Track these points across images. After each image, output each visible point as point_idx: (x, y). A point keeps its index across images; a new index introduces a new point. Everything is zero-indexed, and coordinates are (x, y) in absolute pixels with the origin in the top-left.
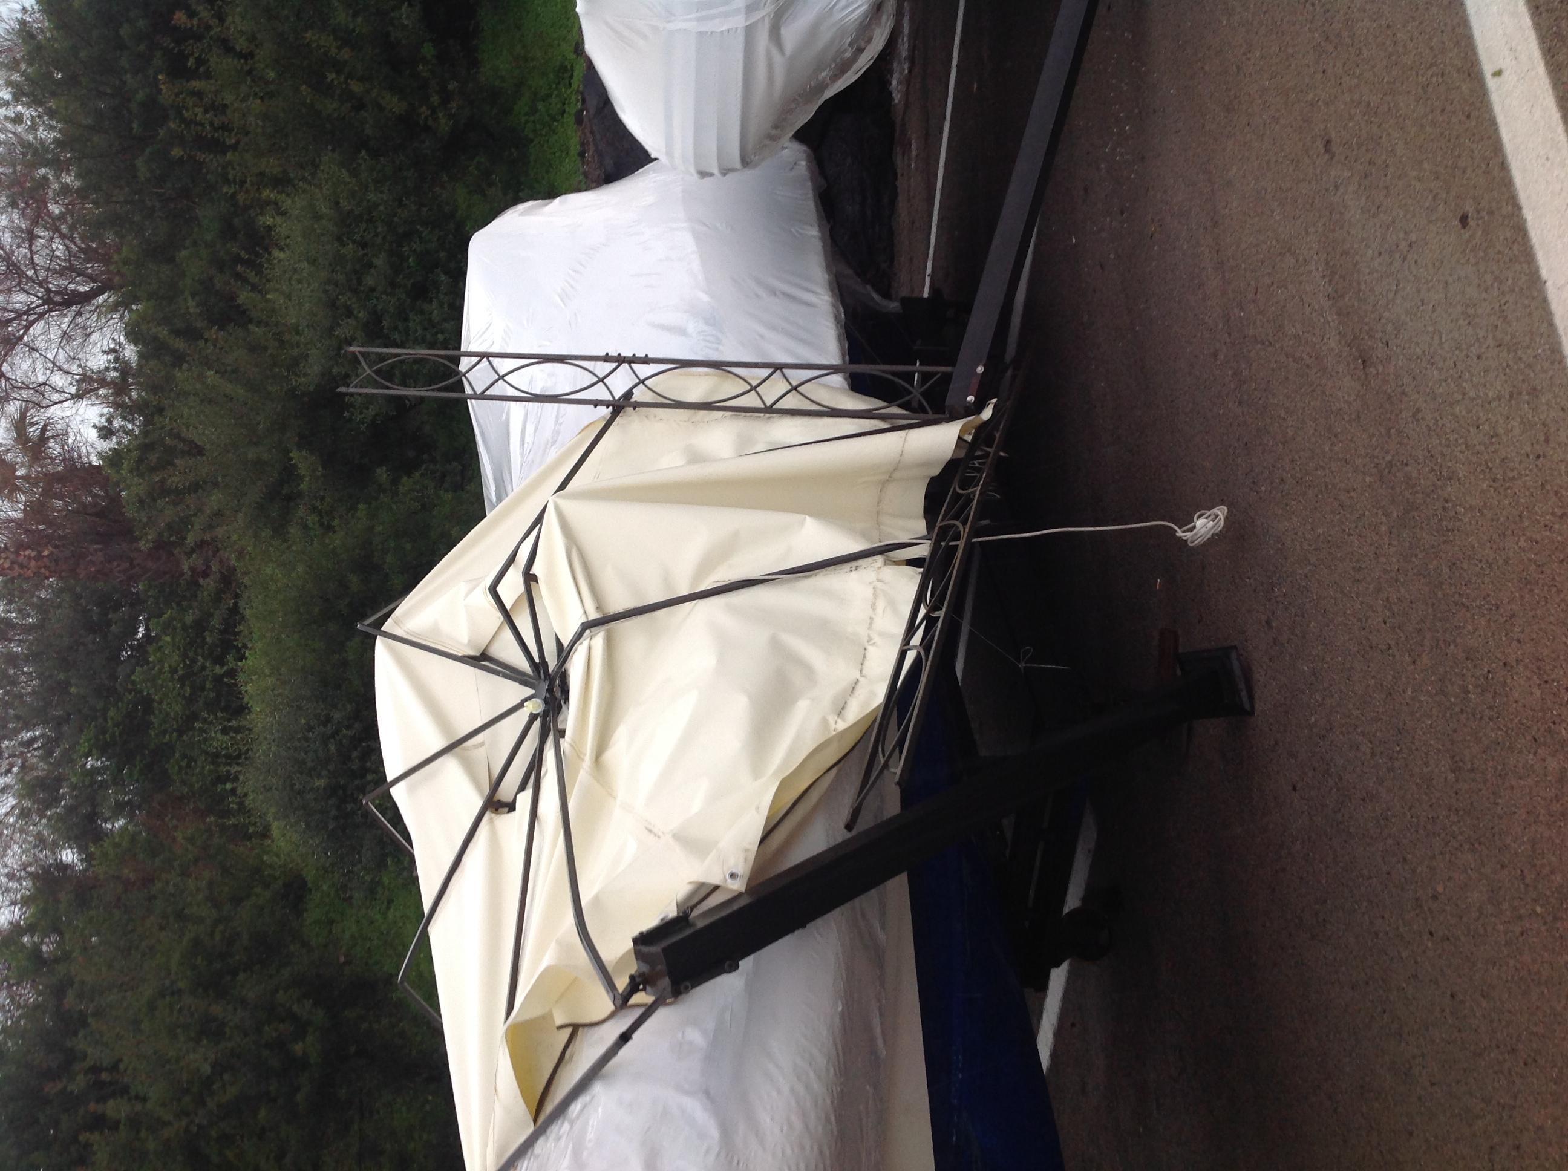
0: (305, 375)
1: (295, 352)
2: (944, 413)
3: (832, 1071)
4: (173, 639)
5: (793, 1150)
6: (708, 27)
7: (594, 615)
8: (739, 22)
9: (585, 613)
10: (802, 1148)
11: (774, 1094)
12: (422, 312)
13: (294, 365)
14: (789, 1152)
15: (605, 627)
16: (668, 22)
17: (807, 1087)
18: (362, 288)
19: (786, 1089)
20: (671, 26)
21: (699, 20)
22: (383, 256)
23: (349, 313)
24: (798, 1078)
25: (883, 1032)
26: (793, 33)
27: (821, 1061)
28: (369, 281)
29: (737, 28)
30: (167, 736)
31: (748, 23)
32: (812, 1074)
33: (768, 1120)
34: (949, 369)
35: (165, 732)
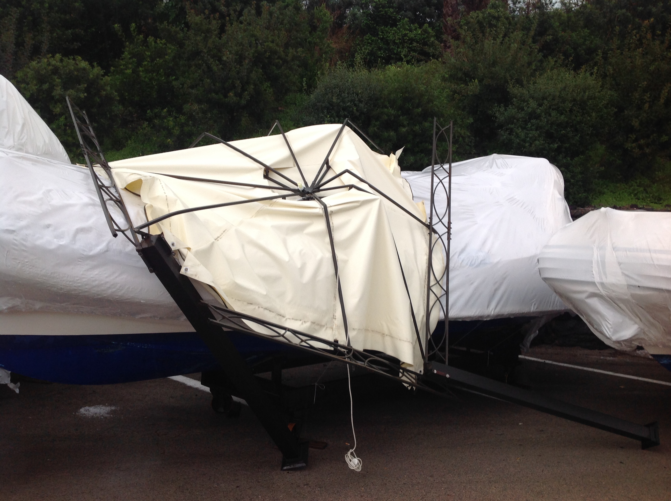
0: (513, 87)
1: (525, 82)
2: (428, 360)
3: (117, 297)
4: (419, 34)
5: (85, 281)
6: (594, 265)
7: (329, 210)
8: (597, 279)
9: (331, 206)
10: (86, 285)
11: (106, 275)
12: (539, 136)
13: (519, 82)
14: (84, 280)
15: (324, 214)
16: (597, 248)
17: (109, 288)
18: (551, 110)
19: (108, 280)
20: (595, 249)
21: (598, 261)
22: (566, 119)
23: (540, 105)
24: (112, 285)
25: (143, 318)
26: (595, 303)
27: (120, 294)
28: (554, 113)
29: (594, 278)
30: (381, 34)
31: (596, 283)
32: (114, 290)
33: (96, 273)
34: (447, 363)
35: (383, 32)
